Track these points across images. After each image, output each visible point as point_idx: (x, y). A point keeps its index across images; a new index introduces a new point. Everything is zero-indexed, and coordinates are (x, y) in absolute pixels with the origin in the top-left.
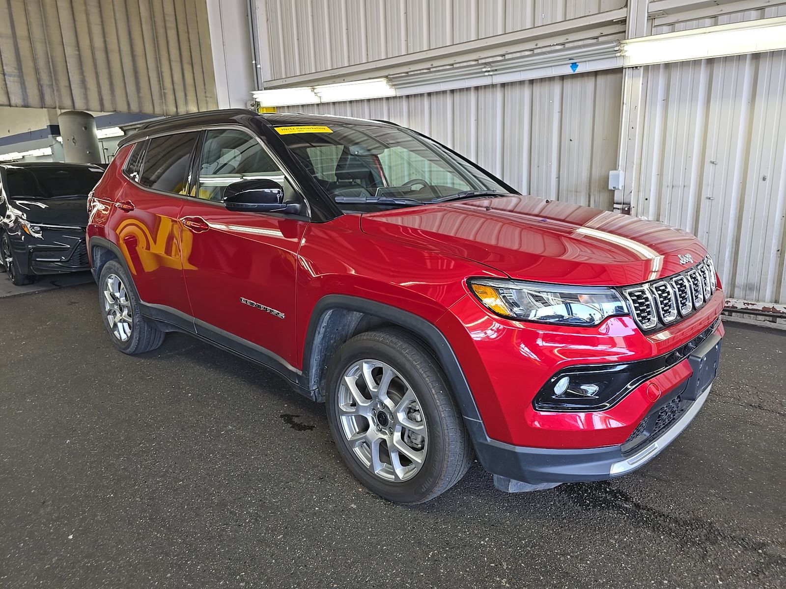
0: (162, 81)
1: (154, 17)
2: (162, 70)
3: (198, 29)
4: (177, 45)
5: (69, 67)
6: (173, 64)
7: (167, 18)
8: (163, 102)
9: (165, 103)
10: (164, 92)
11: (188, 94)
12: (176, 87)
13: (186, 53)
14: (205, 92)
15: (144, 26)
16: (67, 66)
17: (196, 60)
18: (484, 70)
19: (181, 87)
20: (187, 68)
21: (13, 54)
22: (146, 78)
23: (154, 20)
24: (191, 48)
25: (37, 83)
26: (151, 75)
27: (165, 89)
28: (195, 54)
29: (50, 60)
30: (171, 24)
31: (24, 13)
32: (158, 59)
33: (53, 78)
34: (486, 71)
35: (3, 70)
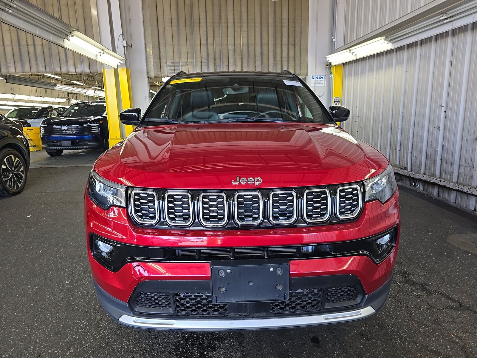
0: (276, 57)
1: (276, 22)
2: (277, 51)
3: (301, 23)
4: (287, 35)
5: (229, 56)
6: (283, 46)
7: (283, 21)
8: (274, 69)
9: (276, 69)
10: (276, 63)
11: (290, 62)
12: (283, 59)
13: (292, 39)
14: (301, 60)
15: (270, 28)
16: (228, 55)
17: (297, 42)
18: (442, 18)
19: (286, 59)
20: (291, 48)
21: (206, 53)
22: (267, 56)
23: (276, 24)
24: (296, 36)
25: (214, 65)
26: (270, 55)
27: (277, 61)
28: (298, 39)
29: (221, 53)
30: (285, 24)
31: (212, 32)
32: (275, 46)
33: (221, 62)
34: (445, 19)
35: (201, 60)
